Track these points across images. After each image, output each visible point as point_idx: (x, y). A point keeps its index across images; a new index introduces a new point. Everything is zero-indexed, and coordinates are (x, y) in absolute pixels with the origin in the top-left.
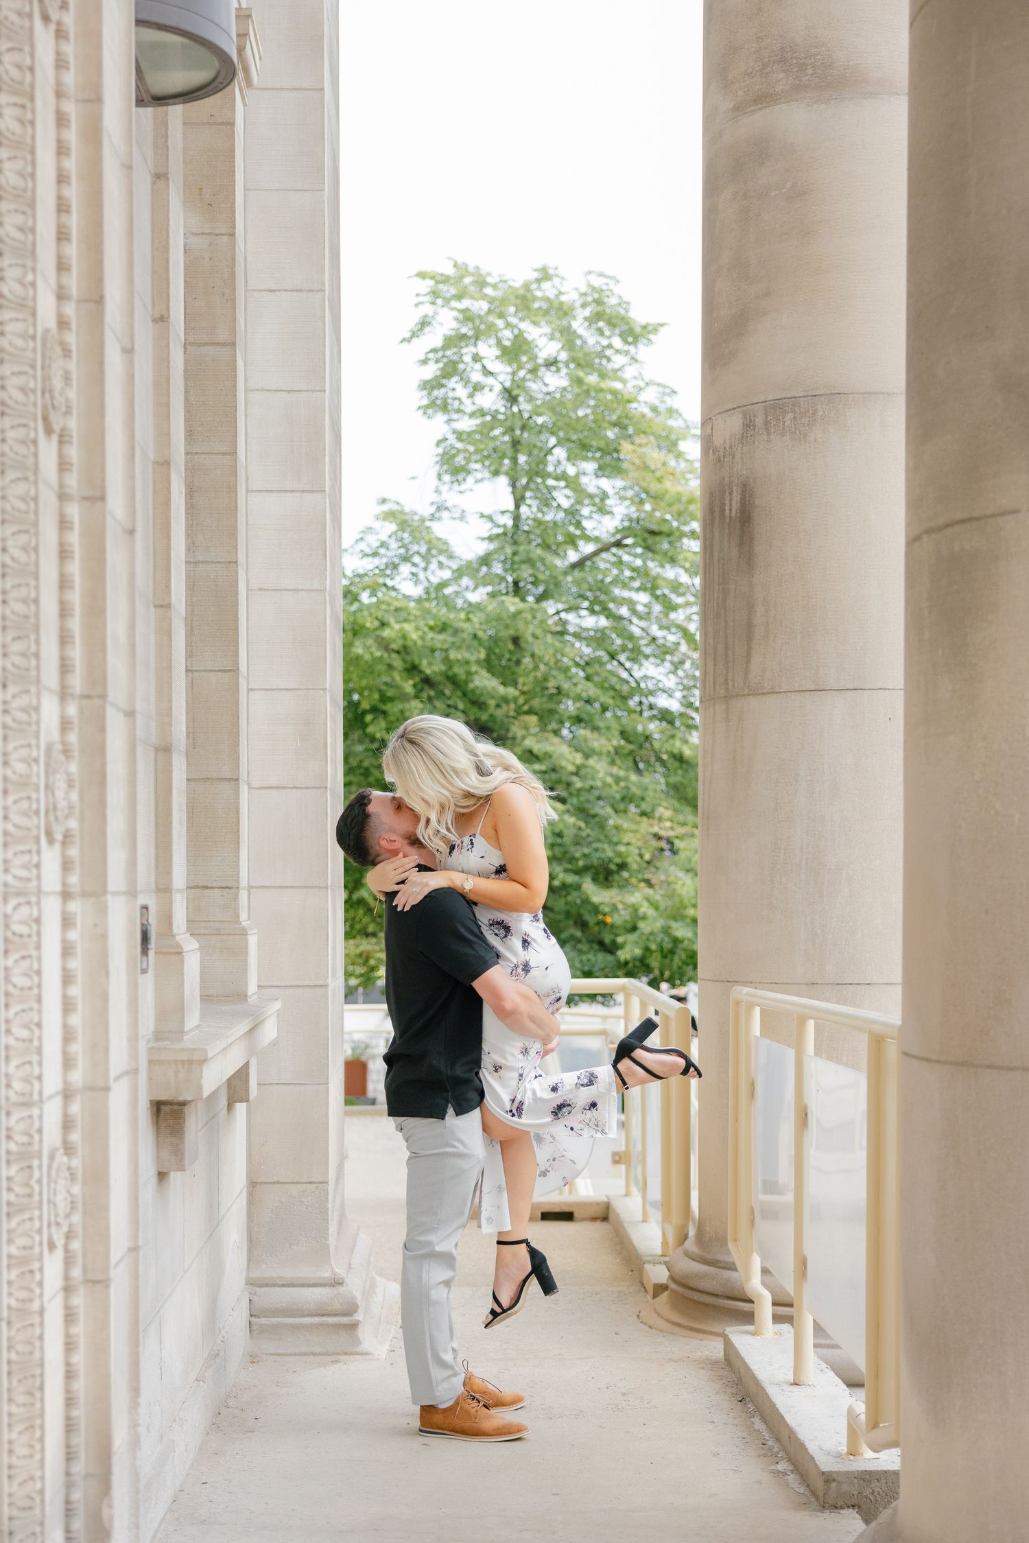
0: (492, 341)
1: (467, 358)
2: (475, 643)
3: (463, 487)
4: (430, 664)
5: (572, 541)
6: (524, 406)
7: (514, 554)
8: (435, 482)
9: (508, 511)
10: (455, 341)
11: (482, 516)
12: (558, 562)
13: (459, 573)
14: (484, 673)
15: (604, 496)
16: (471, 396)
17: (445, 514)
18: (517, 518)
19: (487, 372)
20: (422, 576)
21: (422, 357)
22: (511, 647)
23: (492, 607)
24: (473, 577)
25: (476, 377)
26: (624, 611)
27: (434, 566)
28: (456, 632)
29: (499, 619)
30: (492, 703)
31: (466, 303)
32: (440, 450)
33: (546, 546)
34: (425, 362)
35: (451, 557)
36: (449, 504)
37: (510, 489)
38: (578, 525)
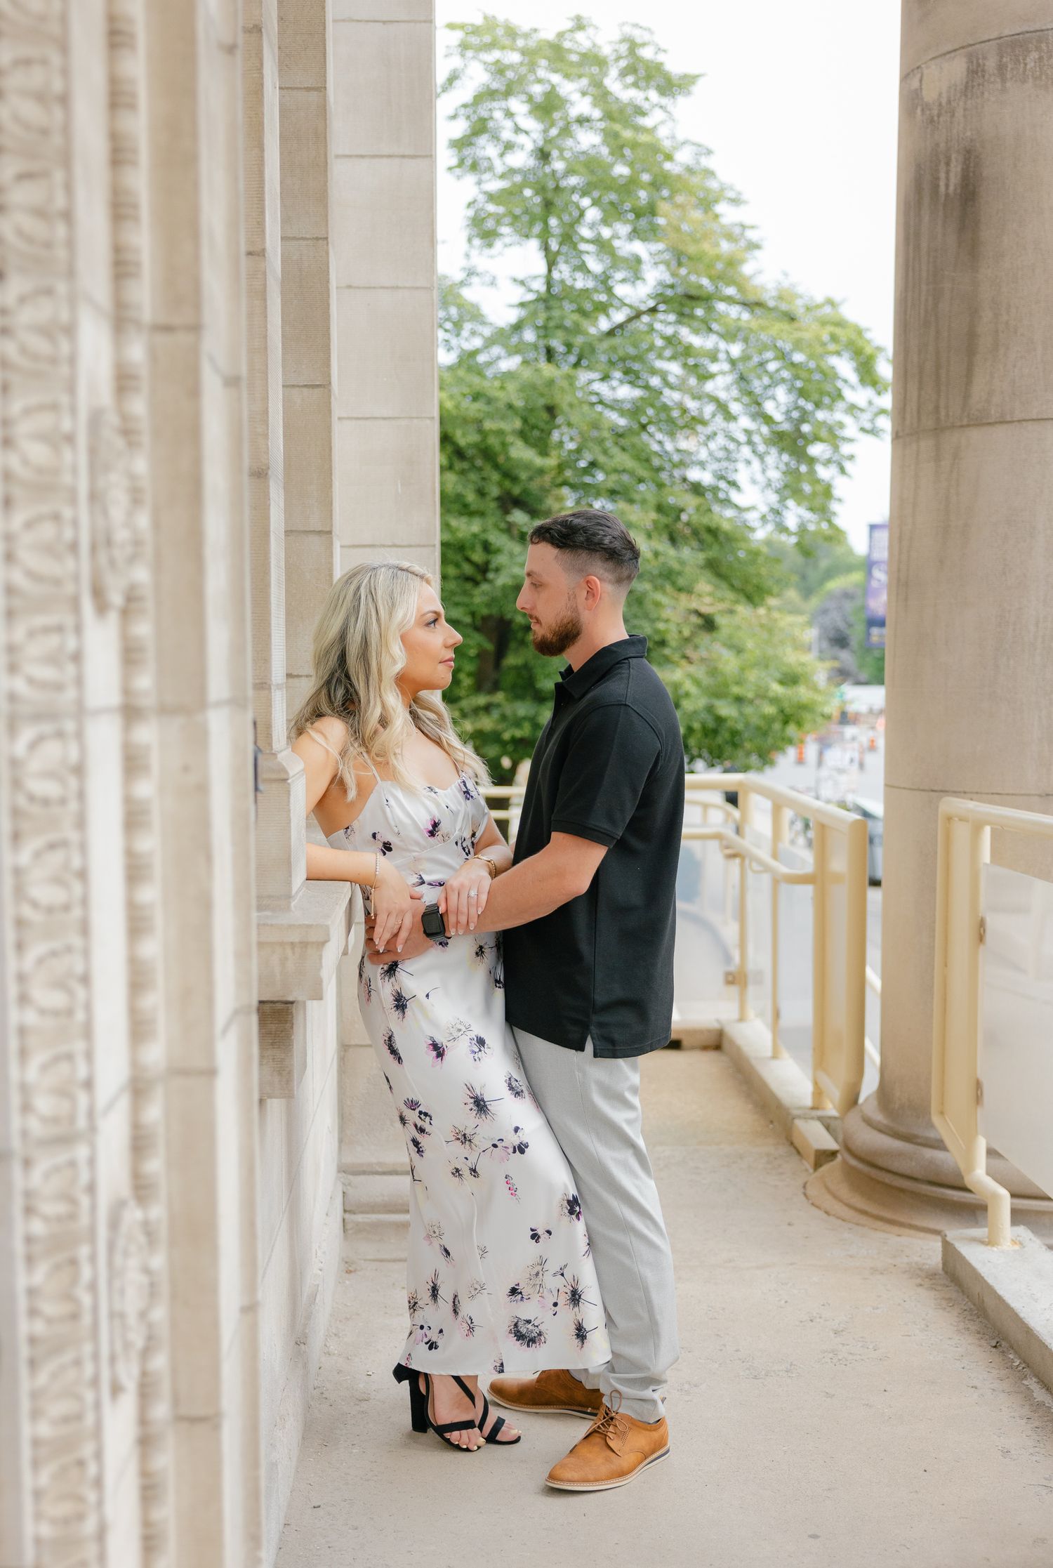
0: (524, 97)
1: (498, 115)
2: (509, 413)
3: (493, 251)
4: (464, 435)
5: (603, 308)
6: (559, 166)
7: (549, 319)
8: (464, 245)
9: (539, 276)
10: (487, 95)
11: (515, 280)
12: (592, 331)
13: (489, 342)
14: (520, 443)
15: (638, 260)
16: (502, 155)
17: (475, 280)
18: (549, 283)
19: (518, 130)
20: (454, 342)
21: (452, 112)
22: (545, 416)
23: (527, 374)
24: (505, 346)
25: (507, 135)
26: (655, 381)
27: (465, 333)
28: (489, 401)
29: (533, 387)
30: (523, 476)
31: (495, 55)
32: (471, 213)
33: (582, 312)
34: (454, 117)
35: (484, 323)
36: (480, 269)
37: (542, 254)
38: (609, 290)
